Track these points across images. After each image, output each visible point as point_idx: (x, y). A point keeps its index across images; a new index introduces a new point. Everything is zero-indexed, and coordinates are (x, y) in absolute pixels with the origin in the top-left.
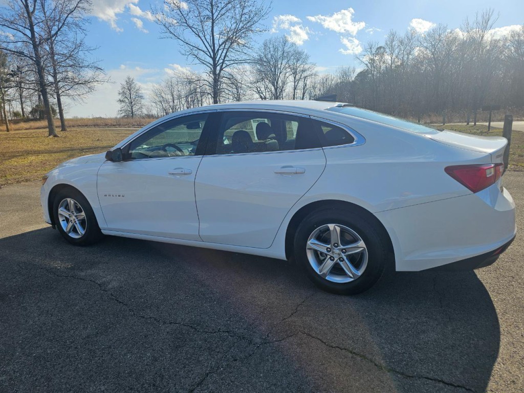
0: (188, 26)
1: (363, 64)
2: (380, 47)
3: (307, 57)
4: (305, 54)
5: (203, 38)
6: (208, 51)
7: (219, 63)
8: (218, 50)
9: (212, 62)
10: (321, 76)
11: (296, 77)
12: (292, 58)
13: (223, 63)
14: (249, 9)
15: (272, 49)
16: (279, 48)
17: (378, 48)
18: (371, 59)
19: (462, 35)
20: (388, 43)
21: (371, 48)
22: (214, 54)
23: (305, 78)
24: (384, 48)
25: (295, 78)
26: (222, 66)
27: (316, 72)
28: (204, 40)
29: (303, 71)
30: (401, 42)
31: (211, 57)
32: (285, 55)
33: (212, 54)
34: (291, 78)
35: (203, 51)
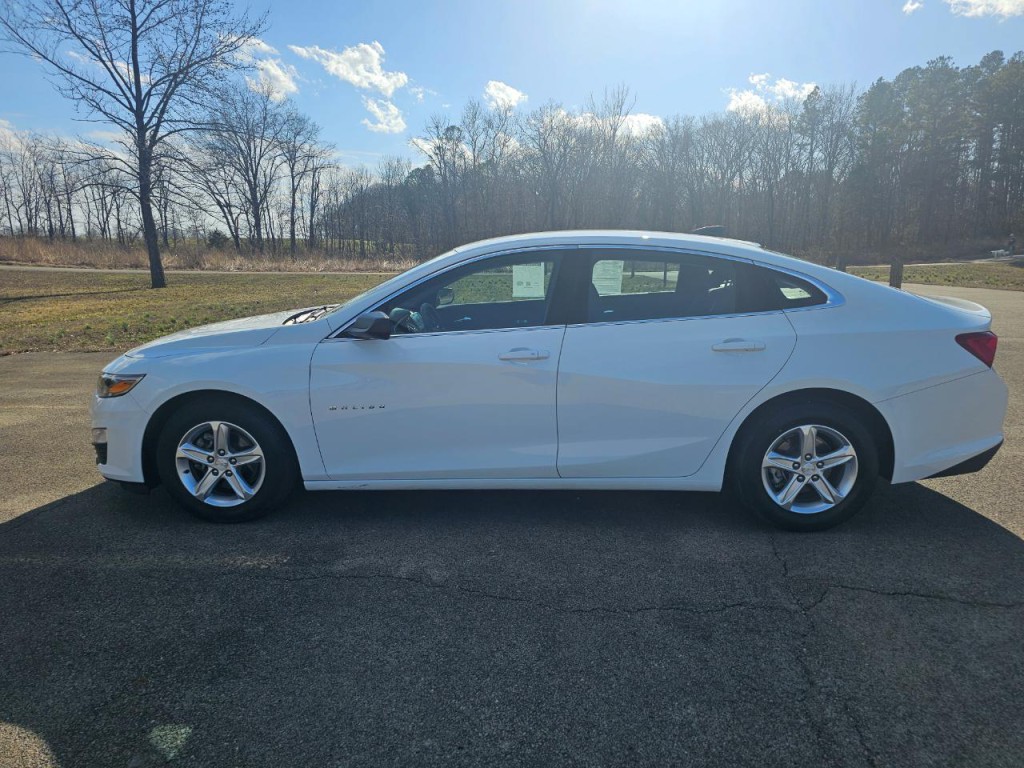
0: (74, 32)
1: (423, 155)
2: (453, 128)
3: (315, 130)
4: (310, 122)
5: (109, 64)
6: (125, 94)
7: (151, 124)
8: (149, 94)
9: (131, 118)
10: (347, 169)
11: (296, 167)
12: (285, 127)
13: (158, 125)
14: (215, 18)
15: (240, 105)
16: (256, 105)
17: (448, 129)
18: (439, 148)
19: (583, 122)
20: (467, 121)
21: (437, 127)
22: (140, 102)
23: (315, 170)
24: (458, 129)
25: (292, 169)
26: (156, 131)
27: (336, 161)
28: (113, 70)
29: (310, 157)
30: (490, 124)
31: (131, 109)
32: (269, 120)
33: (134, 104)
34: (286, 169)
35: (109, 93)
